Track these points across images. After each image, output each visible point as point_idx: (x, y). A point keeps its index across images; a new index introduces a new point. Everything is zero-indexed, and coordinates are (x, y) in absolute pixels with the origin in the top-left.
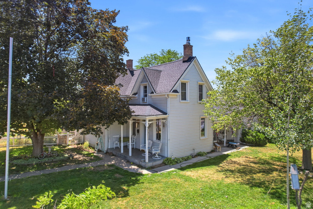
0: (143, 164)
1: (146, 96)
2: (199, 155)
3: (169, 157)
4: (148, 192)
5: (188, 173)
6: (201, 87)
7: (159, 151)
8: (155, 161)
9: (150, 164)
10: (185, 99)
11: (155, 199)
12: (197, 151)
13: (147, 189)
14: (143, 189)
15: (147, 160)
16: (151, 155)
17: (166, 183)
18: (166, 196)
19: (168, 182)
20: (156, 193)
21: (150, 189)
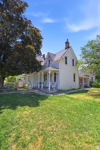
0: (47, 92)
1: (50, 64)
2: (74, 89)
3: (60, 89)
4: (48, 105)
5: (71, 96)
6: (73, 60)
7: (55, 86)
8: (53, 90)
9: (51, 92)
10: (67, 64)
11: (53, 110)
12: (73, 88)
13: (48, 103)
14: (45, 103)
15: (49, 90)
16: (51, 88)
17: (60, 100)
18: (60, 108)
19: (61, 100)
20: (53, 106)
21: (50, 103)
